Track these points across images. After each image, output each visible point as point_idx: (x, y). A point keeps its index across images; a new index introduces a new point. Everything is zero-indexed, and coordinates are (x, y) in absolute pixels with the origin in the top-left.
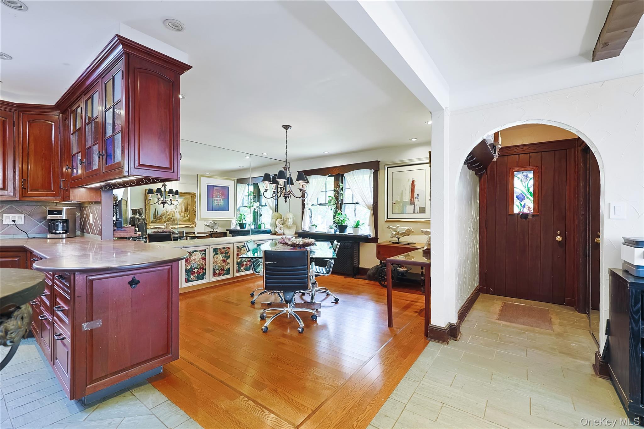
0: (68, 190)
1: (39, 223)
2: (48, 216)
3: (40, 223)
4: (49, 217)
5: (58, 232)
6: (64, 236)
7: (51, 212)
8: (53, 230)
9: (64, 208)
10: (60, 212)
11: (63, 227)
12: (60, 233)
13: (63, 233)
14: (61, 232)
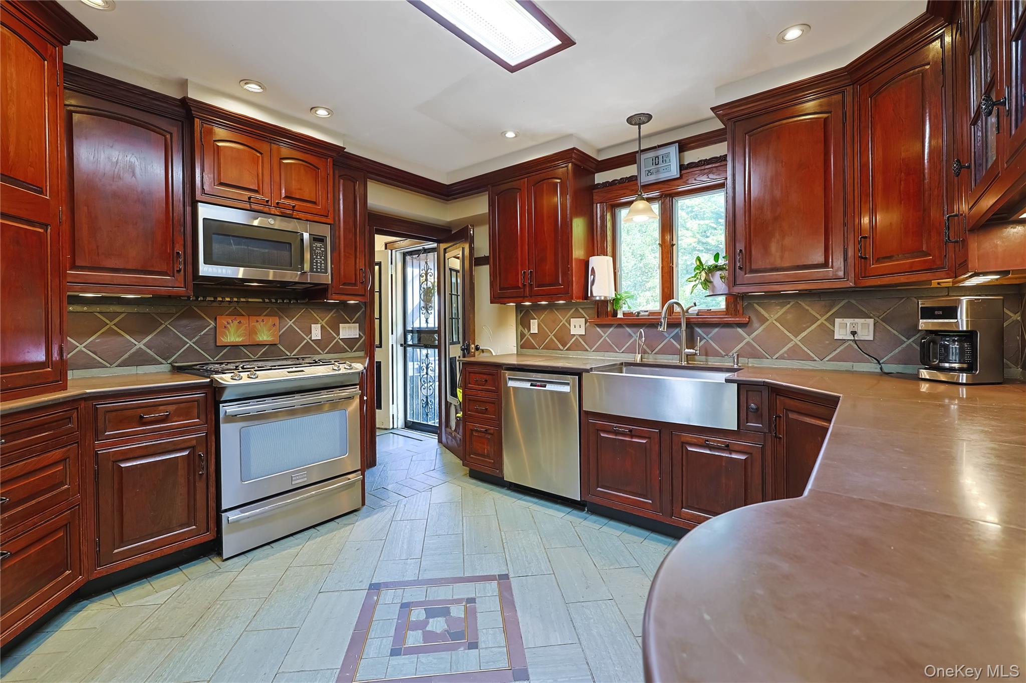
0: (964, 243)
1: (905, 340)
2: (921, 320)
3: (908, 339)
4: (924, 324)
5: (947, 365)
6: (963, 378)
7: (928, 313)
8: (933, 358)
9: (962, 298)
10: (951, 312)
11: (962, 352)
12: (952, 370)
13: (961, 370)
14: (956, 366)
